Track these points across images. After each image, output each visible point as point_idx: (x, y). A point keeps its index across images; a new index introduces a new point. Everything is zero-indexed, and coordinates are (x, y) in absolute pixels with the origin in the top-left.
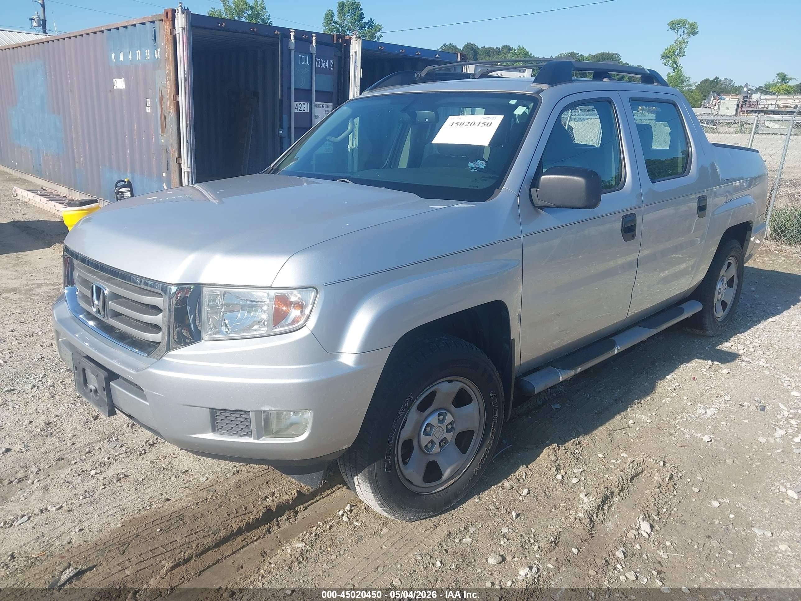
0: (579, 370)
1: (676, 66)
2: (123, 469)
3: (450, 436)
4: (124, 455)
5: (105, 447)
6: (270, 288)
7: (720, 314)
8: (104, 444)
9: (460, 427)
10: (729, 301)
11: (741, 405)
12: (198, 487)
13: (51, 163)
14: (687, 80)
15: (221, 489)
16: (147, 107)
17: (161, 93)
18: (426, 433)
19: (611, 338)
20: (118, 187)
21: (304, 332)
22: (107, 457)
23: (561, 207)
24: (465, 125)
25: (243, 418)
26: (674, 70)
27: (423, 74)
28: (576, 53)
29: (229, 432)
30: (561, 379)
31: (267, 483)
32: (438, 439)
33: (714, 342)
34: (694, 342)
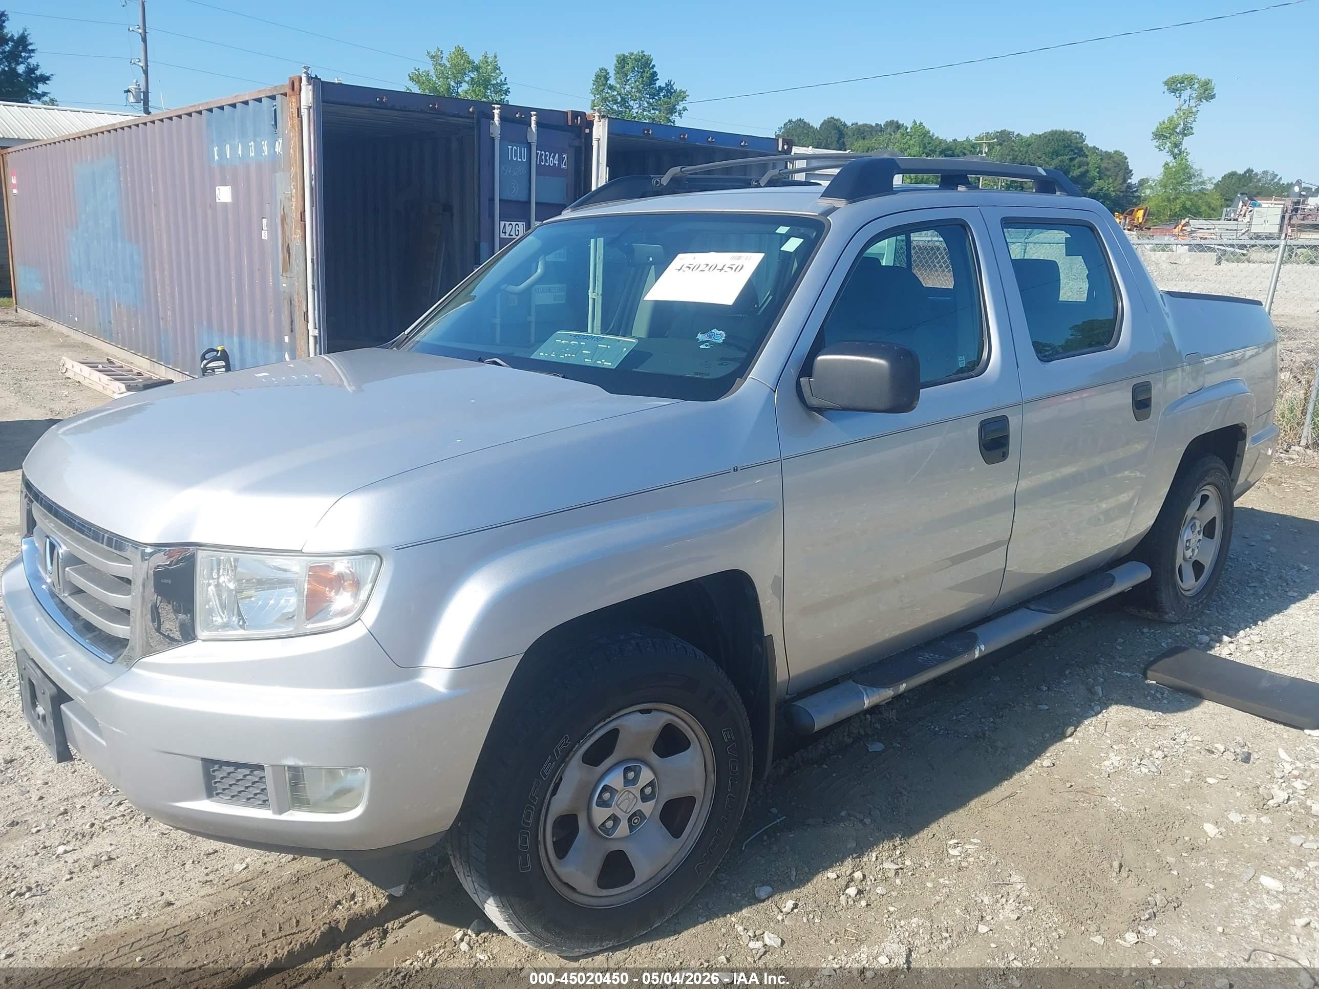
0: (903, 687)
1: (1177, 152)
2: (111, 845)
3: (647, 808)
4: (119, 821)
5: (93, 804)
6: (299, 552)
7: (1189, 583)
8: (93, 800)
9: (668, 792)
10: (1208, 562)
11: (1209, 751)
12: (227, 881)
13: (125, 319)
14: (1197, 173)
15: (265, 886)
16: (263, 232)
17: (284, 210)
18: (603, 803)
19: (971, 631)
20: (206, 359)
21: (358, 631)
22: (89, 824)
23: (850, 410)
24: (700, 269)
25: (256, 776)
26: (1175, 158)
27: (665, 180)
28: (1009, 133)
29: (234, 798)
30: (867, 703)
31: (346, 877)
32: (625, 812)
33: (1178, 634)
34: (1143, 633)
